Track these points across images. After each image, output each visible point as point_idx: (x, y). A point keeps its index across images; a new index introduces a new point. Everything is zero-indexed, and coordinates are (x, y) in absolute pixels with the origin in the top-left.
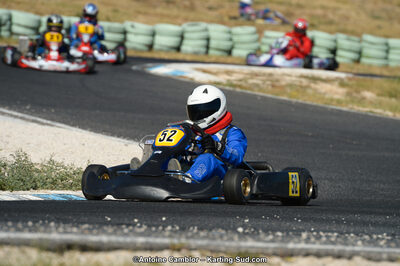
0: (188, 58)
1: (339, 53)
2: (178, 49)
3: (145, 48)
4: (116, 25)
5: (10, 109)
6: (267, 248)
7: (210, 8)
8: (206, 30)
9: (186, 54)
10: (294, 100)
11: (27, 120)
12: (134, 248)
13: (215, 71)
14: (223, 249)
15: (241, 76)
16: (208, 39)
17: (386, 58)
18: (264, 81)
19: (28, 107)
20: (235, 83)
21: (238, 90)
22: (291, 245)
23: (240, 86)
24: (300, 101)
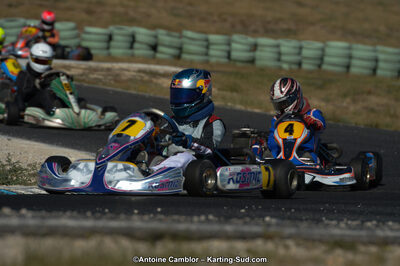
17: (207, 54)
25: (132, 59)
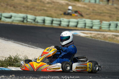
0: (79, 29)
2: (76, 26)
3: (66, 26)
4: (58, 19)
5: (25, 44)
7: (87, 15)
8: (85, 21)
9: (79, 28)
10: (110, 42)
11: (30, 47)
13: (87, 33)
15: (94, 35)
16: (85, 24)
18: (101, 36)
19: (30, 43)
20: (93, 37)
21: (93, 39)
23: (94, 38)
24: (112, 42)
25: (116, 31)
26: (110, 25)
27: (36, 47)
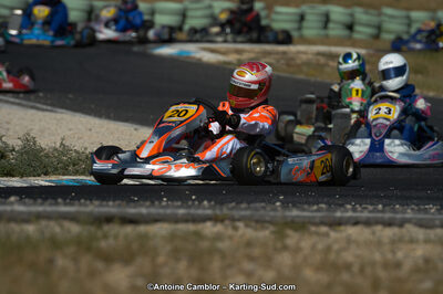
1: (357, 28)
2: (181, 28)
6: (314, 217)
8: (210, 7)
10: (313, 79)
12: (176, 220)
13: (223, 51)
14: (267, 218)
15: (252, 55)
16: (213, 17)
18: (278, 61)
22: (338, 214)
24: (319, 79)
25: (326, 40)
26: (302, 18)
27: (49, 108)
